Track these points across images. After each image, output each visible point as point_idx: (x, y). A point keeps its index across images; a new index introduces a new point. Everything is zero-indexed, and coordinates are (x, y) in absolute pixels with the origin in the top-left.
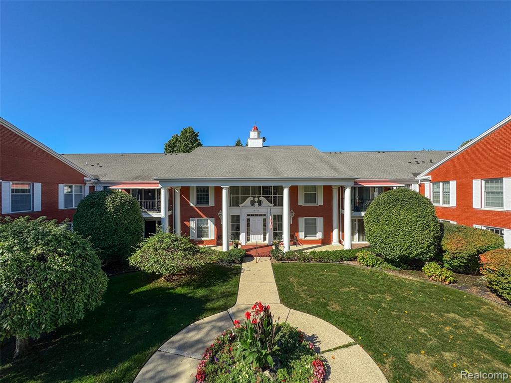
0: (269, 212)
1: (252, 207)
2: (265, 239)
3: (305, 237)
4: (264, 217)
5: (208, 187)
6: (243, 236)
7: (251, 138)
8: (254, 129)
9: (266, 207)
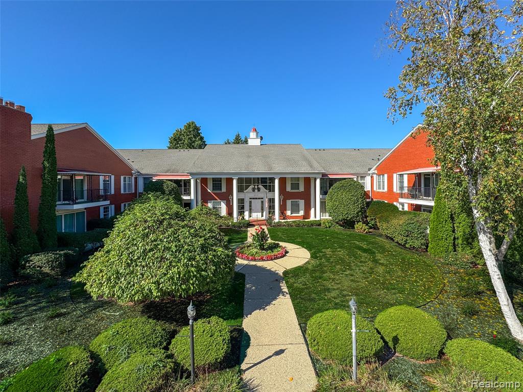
0: (265, 196)
1: (253, 193)
2: (262, 216)
3: (291, 214)
4: (262, 200)
5: (221, 178)
6: (246, 214)
7: (251, 137)
8: (254, 130)
9: (263, 193)
